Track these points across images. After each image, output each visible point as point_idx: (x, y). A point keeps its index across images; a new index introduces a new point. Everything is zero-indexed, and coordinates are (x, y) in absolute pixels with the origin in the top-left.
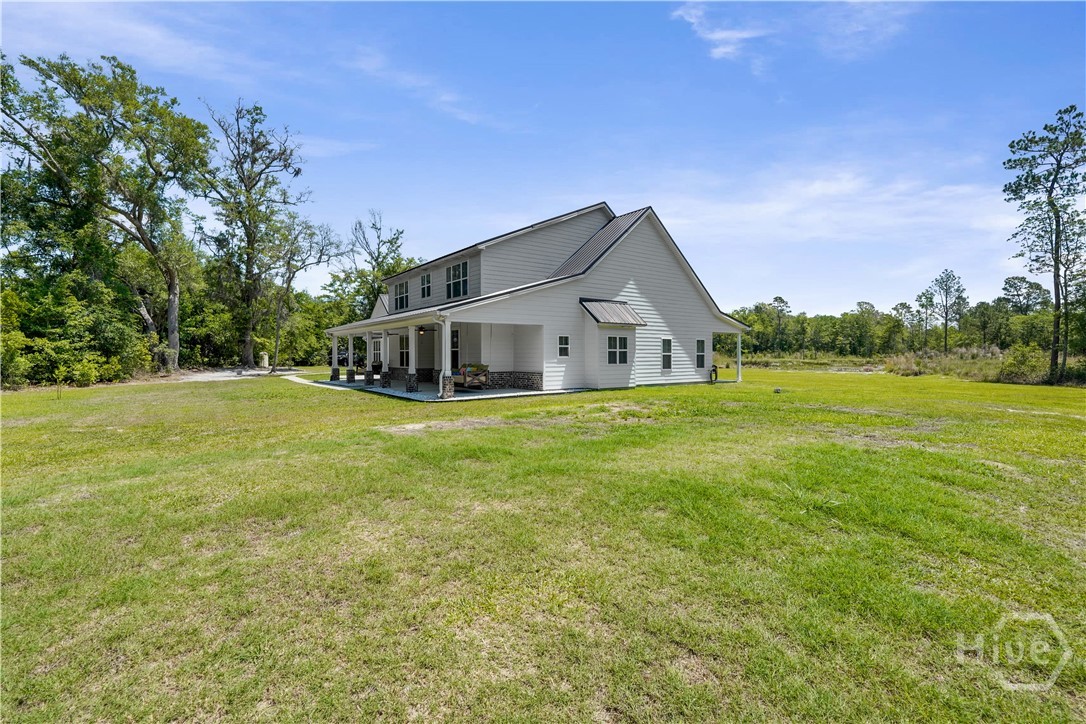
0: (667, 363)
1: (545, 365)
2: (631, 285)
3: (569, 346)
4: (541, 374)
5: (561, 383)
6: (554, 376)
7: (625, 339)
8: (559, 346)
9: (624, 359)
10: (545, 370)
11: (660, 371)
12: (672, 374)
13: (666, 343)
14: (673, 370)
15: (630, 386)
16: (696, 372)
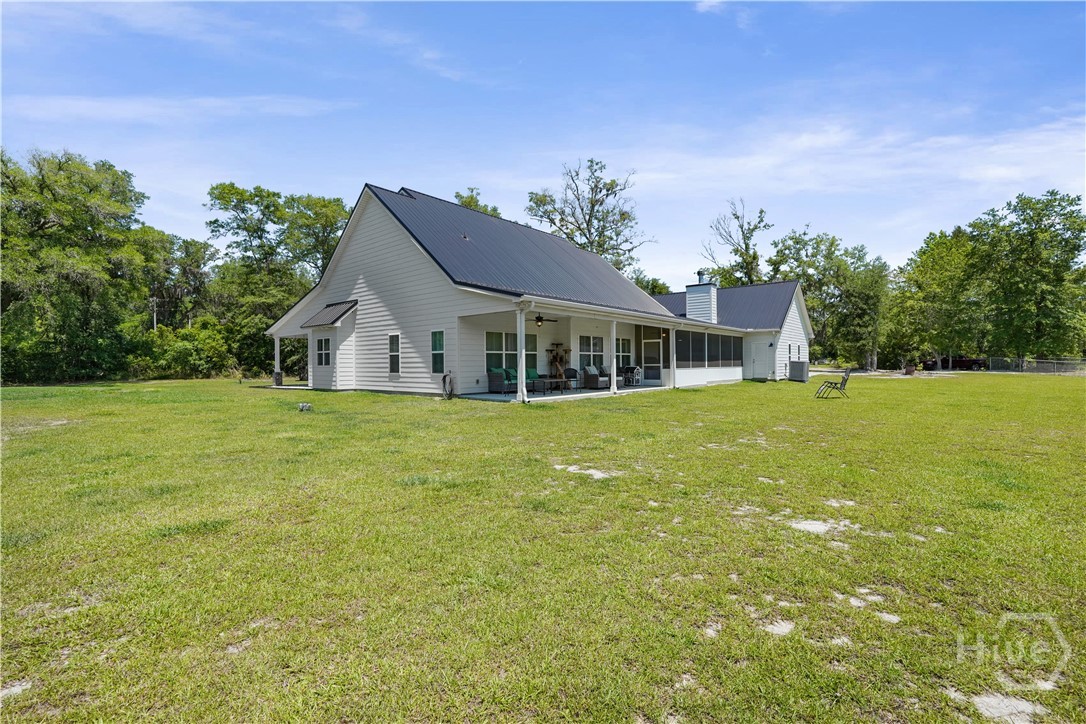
0: (395, 365)
2: (361, 279)
7: (329, 342)
9: (327, 360)
11: (387, 375)
12: (401, 380)
13: (394, 340)
14: (402, 375)
15: (333, 388)
16: (431, 378)
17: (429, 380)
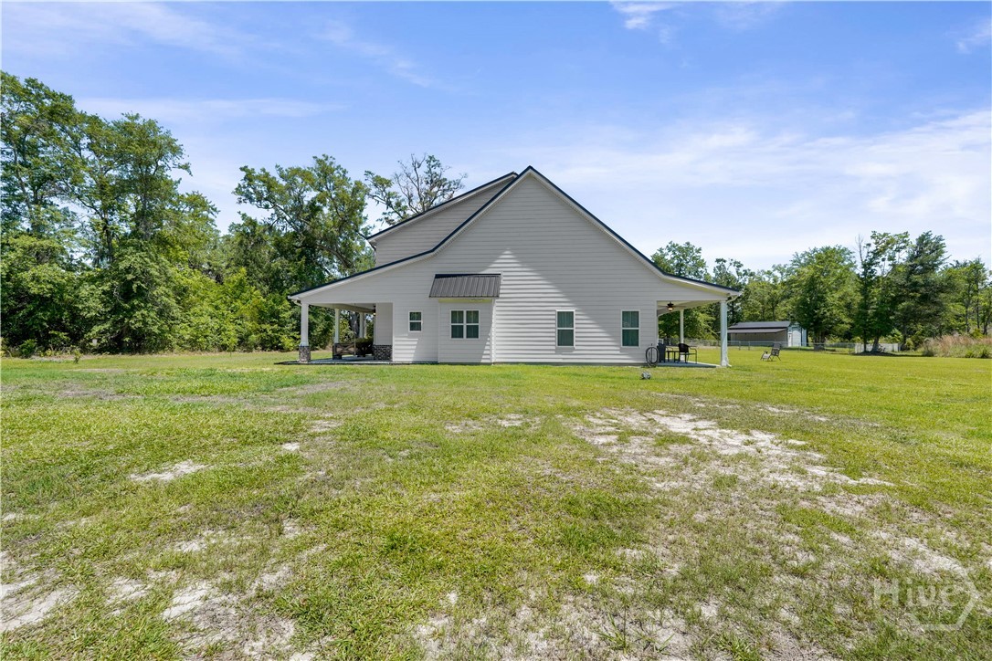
0: (565, 339)
1: (394, 339)
2: (507, 255)
3: (422, 321)
4: (391, 346)
5: (412, 356)
6: (404, 348)
7: (476, 313)
8: (409, 321)
9: (473, 332)
10: (394, 343)
11: (554, 348)
12: (574, 352)
13: (565, 319)
14: (576, 348)
15: (483, 361)
16: (621, 350)
17: (618, 352)
